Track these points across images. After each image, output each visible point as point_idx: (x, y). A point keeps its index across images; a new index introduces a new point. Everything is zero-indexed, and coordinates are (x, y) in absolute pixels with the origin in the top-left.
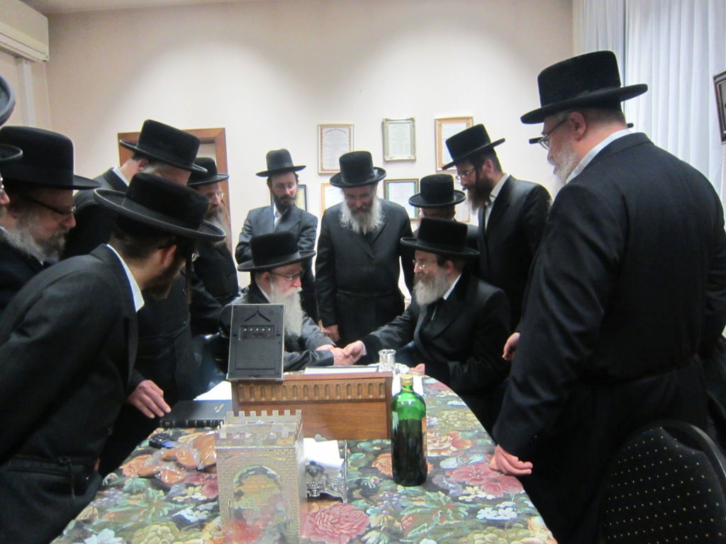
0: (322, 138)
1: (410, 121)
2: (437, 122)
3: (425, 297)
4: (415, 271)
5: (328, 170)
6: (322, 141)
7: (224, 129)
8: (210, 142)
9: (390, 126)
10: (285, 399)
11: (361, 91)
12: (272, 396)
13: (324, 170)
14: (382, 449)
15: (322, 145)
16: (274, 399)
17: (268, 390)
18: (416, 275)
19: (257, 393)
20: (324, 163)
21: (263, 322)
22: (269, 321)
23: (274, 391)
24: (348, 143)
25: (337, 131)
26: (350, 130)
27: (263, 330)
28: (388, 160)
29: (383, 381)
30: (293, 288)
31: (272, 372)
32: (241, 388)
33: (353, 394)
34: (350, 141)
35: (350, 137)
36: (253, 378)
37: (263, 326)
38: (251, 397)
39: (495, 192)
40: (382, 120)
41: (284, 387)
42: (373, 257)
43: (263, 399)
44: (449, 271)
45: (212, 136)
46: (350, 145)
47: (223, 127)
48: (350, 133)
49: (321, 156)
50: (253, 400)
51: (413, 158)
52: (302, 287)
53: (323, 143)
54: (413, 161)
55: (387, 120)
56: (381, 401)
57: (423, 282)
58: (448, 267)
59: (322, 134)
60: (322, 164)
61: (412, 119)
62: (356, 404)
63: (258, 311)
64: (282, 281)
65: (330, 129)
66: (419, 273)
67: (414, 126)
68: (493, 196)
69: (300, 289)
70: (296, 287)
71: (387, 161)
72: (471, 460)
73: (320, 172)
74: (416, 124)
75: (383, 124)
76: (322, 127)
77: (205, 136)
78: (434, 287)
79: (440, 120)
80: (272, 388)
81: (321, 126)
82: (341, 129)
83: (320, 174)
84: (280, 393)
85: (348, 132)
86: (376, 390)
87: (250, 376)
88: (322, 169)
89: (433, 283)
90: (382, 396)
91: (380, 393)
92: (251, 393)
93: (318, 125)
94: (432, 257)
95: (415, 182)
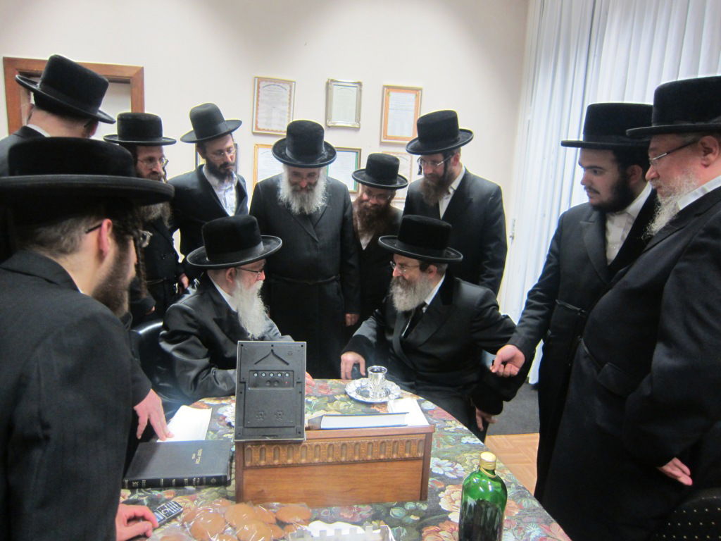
0: (258, 92)
1: (357, 85)
2: (385, 89)
3: (405, 303)
4: (394, 274)
5: (264, 130)
6: (258, 96)
7: (142, 68)
8: (125, 81)
9: (336, 90)
10: (303, 461)
11: (306, 44)
12: (288, 457)
13: (259, 130)
14: (422, 518)
15: (258, 100)
16: (290, 461)
17: (283, 452)
18: (394, 279)
19: (269, 454)
20: (259, 120)
21: (280, 365)
22: (288, 364)
23: (291, 452)
24: (288, 101)
25: (276, 87)
26: (291, 87)
27: (279, 375)
28: (330, 125)
29: (423, 437)
30: (257, 282)
31: (293, 430)
32: (250, 449)
33: (387, 453)
34: (290, 100)
35: (290, 95)
36: (268, 439)
37: (279, 371)
38: (261, 459)
39: (455, 185)
40: (327, 80)
41: (305, 446)
42: (317, 239)
43: (276, 462)
44: (431, 276)
45: (127, 74)
46: (290, 104)
47: (140, 65)
48: (290, 91)
49: (257, 113)
50: (263, 463)
51: (357, 126)
53: (260, 99)
54: (357, 129)
55: (332, 81)
56: (418, 459)
57: (403, 287)
58: (431, 272)
59: (259, 87)
60: (257, 122)
61: (360, 84)
62: (388, 464)
63: (272, 351)
64: (248, 276)
65: (268, 83)
66: (398, 277)
67: (361, 91)
68: (452, 188)
71: (329, 127)
72: (530, 534)
73: (254, 131)
74: (364, 88)
75: (328, 84)
76: (260, 80)
77: (119, 74)
78: (415, 293)
79: (388, 87)
80: (288, 448)
81: (258, 78)
82: (281, 85)
83: (254, 134)
84: (299, 454)
85: (288, 89)
86: (414, 448)
87: (265, 436)
88: (257, 128)
89: (415, 289)
90: (420, 455)
91: (418, 451)
92: (261, 455)
93: (256, 78)
94: (415, 262)
95: (357, 152)
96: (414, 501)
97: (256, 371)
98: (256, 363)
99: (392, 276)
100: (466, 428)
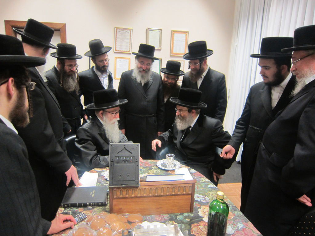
0: (116, 34)
1: (160, 30)
2: (172, 32)
4: (177, 114)
5: (119, 51)
6: (116, 36)
7: (65, 24)
8: (58, 30)
9: (150, 33)
10: (139, 195)
11: (137, 13)
12: (132, 194)
13: (117, 51)
14: (191, 220)
15: (116, 38)
16: (133, 196)
17: (130, 192)
18: (177, 116)
19: (124, 193)
20: (117, 47)
21: (128, 154)
22: (132, 153)
23: (133, 192)
24: (129, 38)
26: (131, 32)
27: (128, 158)
29: (191, 185)
30: (115, 119)
31: (134, 182)
32: (115, 190)
33: (175, 192)
34: (130, 37)
35: (130, 35)
36: (124, 186)
37: (128, 156)
38: (120, 195)
40: (146, 28)
41: (139, 189)
43: (127, 196)
44: (193, 115)
45: (58, 27)
46: (130, 39)
48: (130, 33)
49: (116, 43)
50: (121, 196)
51: (160, 49)
52: (120, 118)
55: (149, 29)
56: (189, 194)
57: (180, 119)
58: (193, 113)
59: (116, 32)
60: (116, 47)
61: (161, 30)
62: (176, 196)
63: (125, 147)
64: (109, 115)
65: (121, 30)
66: (179, 115)
67: (161, 33)
68: (203, 75)
69: (119, 119)
70: (117, 118)
72: (239, 227)
73: (115, 51)
74: (163, 32)
75: (147, 30)
76: (117, 28)
77: (55, 27)
78: (186, 122)
79: (174, 31)
80: (132, 190)
81: (116, 28)
82: (126, 31)
83: (115, 52)
84: (137, 193)
85: (129, 33)
86: (187, 190)
87: (122, 185)
88: (116, 50)
89: (186, 120)
90: (190, 192)
91: (189, 191)
92: (120, 193)
93: (115, 28)
94: (186, 108)
95: (160, 60)
96: (187, 212)
97: (118, 157)
98: (118, 153)
99: (176, 115)
100: (209, 181)
